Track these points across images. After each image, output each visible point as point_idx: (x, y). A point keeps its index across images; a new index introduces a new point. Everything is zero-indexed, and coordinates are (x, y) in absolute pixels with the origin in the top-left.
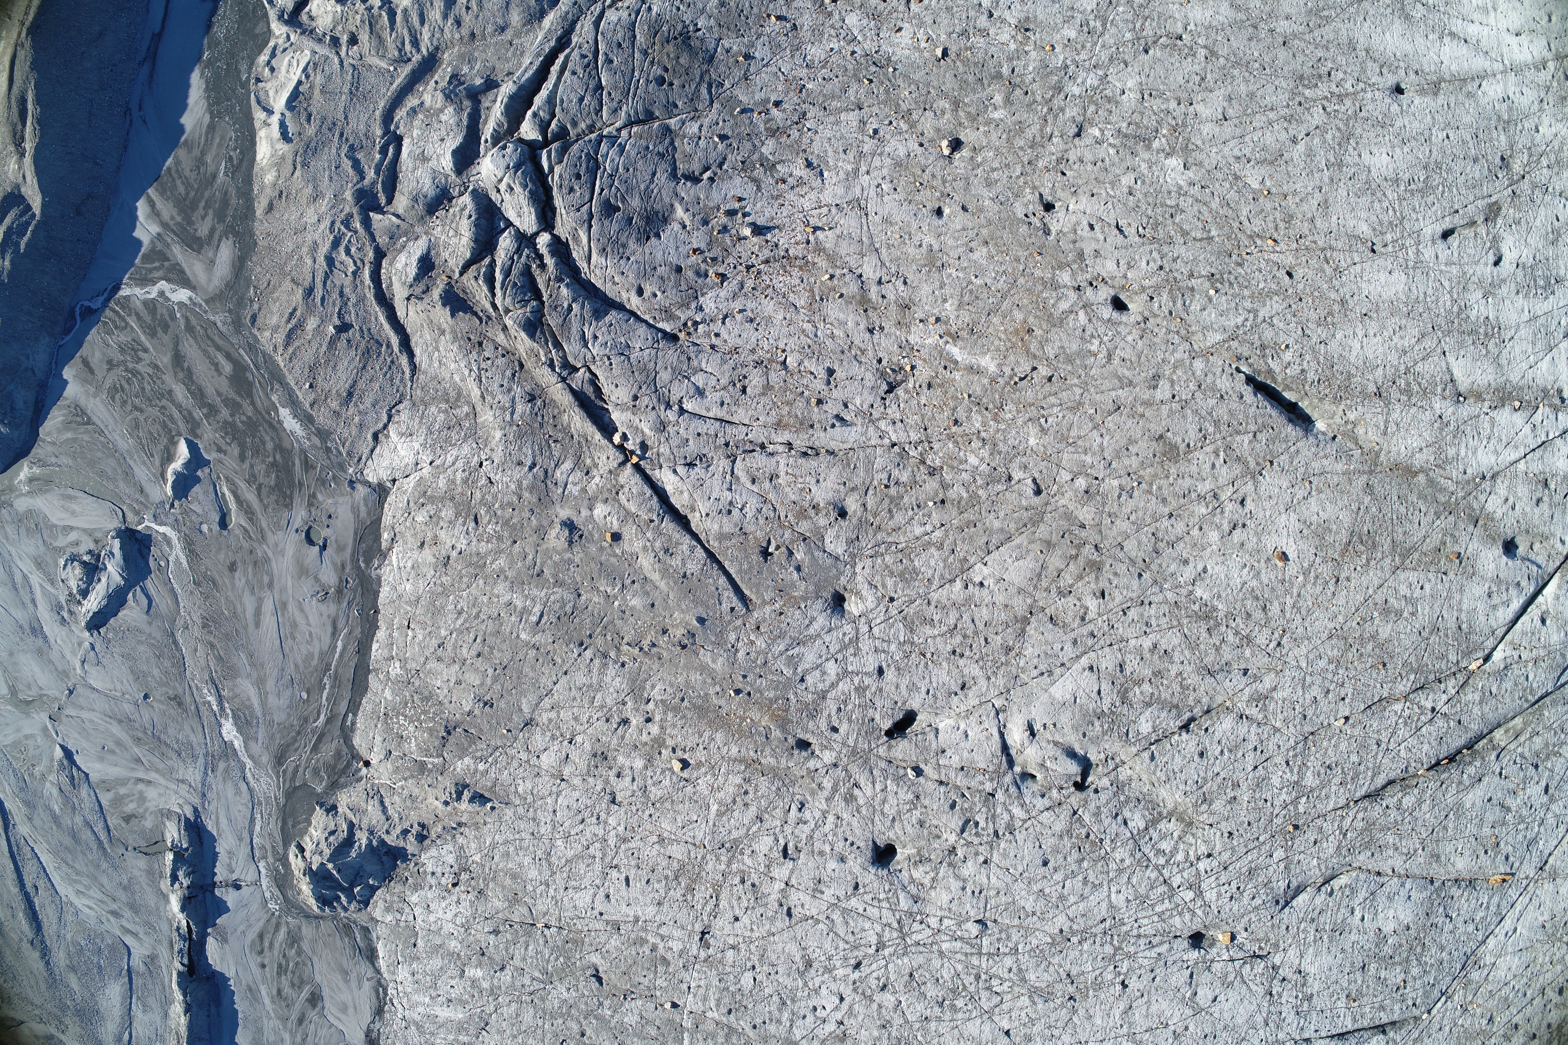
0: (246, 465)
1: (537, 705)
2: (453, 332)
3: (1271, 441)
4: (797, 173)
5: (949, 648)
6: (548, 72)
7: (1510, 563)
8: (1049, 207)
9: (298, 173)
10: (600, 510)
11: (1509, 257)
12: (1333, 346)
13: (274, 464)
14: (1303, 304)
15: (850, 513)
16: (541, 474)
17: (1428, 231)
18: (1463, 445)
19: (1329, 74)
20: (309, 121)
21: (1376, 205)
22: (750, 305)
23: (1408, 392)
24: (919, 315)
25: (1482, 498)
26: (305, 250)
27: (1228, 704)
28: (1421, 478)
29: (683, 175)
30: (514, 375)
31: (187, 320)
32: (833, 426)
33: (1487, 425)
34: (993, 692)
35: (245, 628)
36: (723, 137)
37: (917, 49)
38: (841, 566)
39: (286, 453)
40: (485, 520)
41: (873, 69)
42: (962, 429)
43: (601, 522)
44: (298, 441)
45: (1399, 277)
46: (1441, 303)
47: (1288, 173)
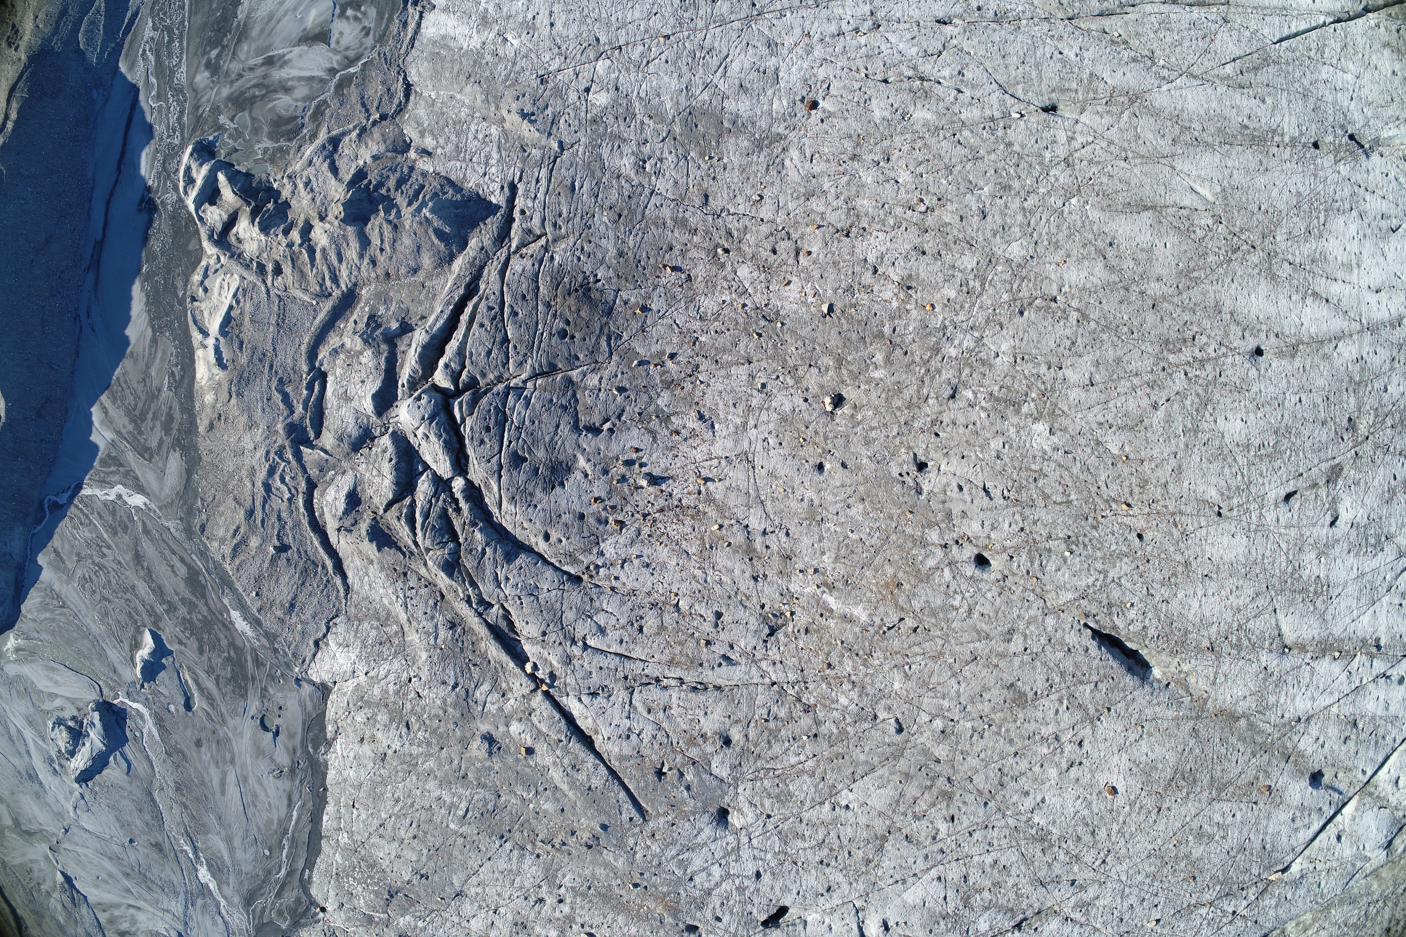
0: (205, 657)
1: (466, 881)
2: (380, 562)
3: (1110, 690)
4: (690, 425)
5: (817, 859)
6: (458, 321)
7: (1315, 792)
8: (922, 466)
9: (233, 401)
10: (515, 728)
11: (1345, 517)
12: (1174, 604)
13: (229, 659)
14: (1150, 566)
15: (734, 742)
16: (463, 693)
17: (1272, 495)
18: (1283, 693)
19: (1194, 338)
20: (241, 348)
21: (1227, 470)
22: (647, 551)
23: (1238, 647)
24: (799, 566)
25: (1295, 738)
26: (244, 473)
27: (1056, 908)
28: (1243, 722)
29: (585, 427)
30: (436, 604)
31: (144, 524)
32: (720, 665)
33: (1307, 675)
34: (854, 895)
35: (213, 794)
36: (621, 390)
37: (805, 303)
38: (725, 787)
39: (239, 650)
40: (416, 727)
41: (763, 323)
42: (833, 672)
43: (517, 738)
44: (249, 641)
45: (1241, 540)
46: (1277, 564)
47: (1147, 440)
